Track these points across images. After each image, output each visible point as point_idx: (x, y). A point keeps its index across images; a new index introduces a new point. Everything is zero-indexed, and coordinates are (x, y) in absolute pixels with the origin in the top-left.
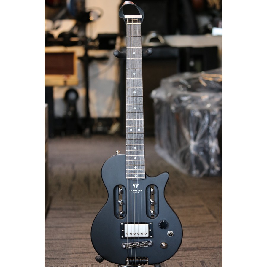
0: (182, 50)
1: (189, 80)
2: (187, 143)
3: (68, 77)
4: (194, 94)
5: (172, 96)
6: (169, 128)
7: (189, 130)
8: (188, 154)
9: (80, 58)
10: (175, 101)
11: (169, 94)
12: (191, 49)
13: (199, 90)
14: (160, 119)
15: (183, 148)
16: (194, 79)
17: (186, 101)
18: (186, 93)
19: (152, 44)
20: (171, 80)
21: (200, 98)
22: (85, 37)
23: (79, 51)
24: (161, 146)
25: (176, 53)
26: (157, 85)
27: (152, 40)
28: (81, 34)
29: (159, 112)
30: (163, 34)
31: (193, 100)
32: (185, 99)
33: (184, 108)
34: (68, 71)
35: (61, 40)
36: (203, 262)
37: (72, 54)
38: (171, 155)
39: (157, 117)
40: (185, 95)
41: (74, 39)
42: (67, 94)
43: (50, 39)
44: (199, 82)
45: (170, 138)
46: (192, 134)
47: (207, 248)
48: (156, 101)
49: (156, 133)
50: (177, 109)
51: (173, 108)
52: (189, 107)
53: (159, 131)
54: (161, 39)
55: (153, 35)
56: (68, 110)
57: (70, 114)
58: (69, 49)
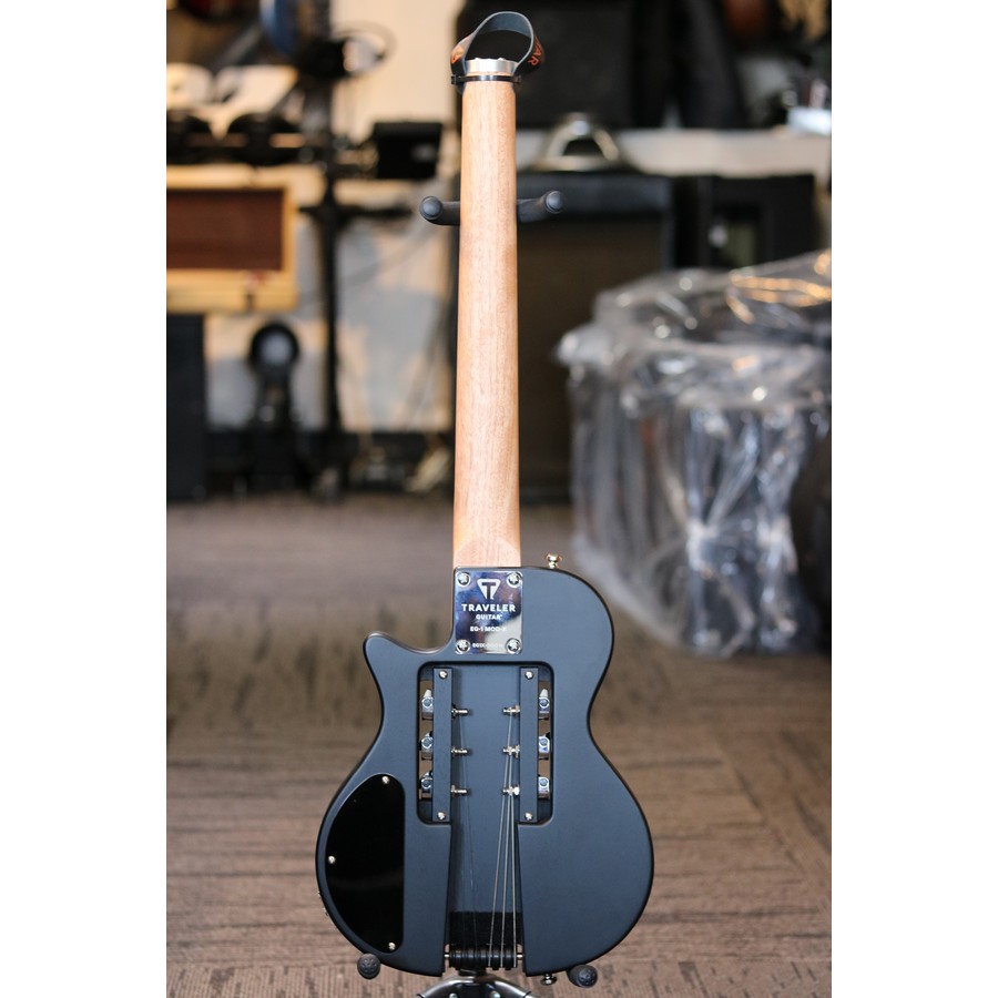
0: (685, 188)
1: (690, 301)
2: (678, 533)
3: (261, 278)
4: (707, 351)
5: (628, 356)
6: (620, 476)
7: (685, 484)
8: (679, 572)
9: (306, 210)
10: (636, 375)
11: (621, 350)
12: (716, 181)
13: (724, 335)
14: (591, 441)
15: (666, 549)
16: (710, 294)
17: (678, 378)
18: (678, 345)
19: (574, 163)
20: (626, 298)
21: (728, 366)
22: (327, 132)
23: (303, 184)
24: (594, 540)
25: (661, 196)
26: (581, 316)
27: (574, 147)
28: (313, 121)
29: (588, 414)
30: (615, 126)
31: (703, 373)
32: (673, 367)
33: (668, 402)
34: (264, 255)
35: (238, 141)
36: (687, 968)
37: (276, 196)
38: (625, 575)
39: (580, 433)
40: (675, 356)
41: (286, 141)
42: (258, 341)
43: (198, 140)
44: (726, 309)
45: (622, 512)
46: (695, 499)
47: (710, 917)
48: (577, 374)
49: (577, 491)
50: (643, 404)
51: (629, 401)
52: (689, 397)
53: (589, 483)
54: (605, 142)
55: (577, 128)
56: (260, 402)
57: (269, 415)
58: (268, 177)
